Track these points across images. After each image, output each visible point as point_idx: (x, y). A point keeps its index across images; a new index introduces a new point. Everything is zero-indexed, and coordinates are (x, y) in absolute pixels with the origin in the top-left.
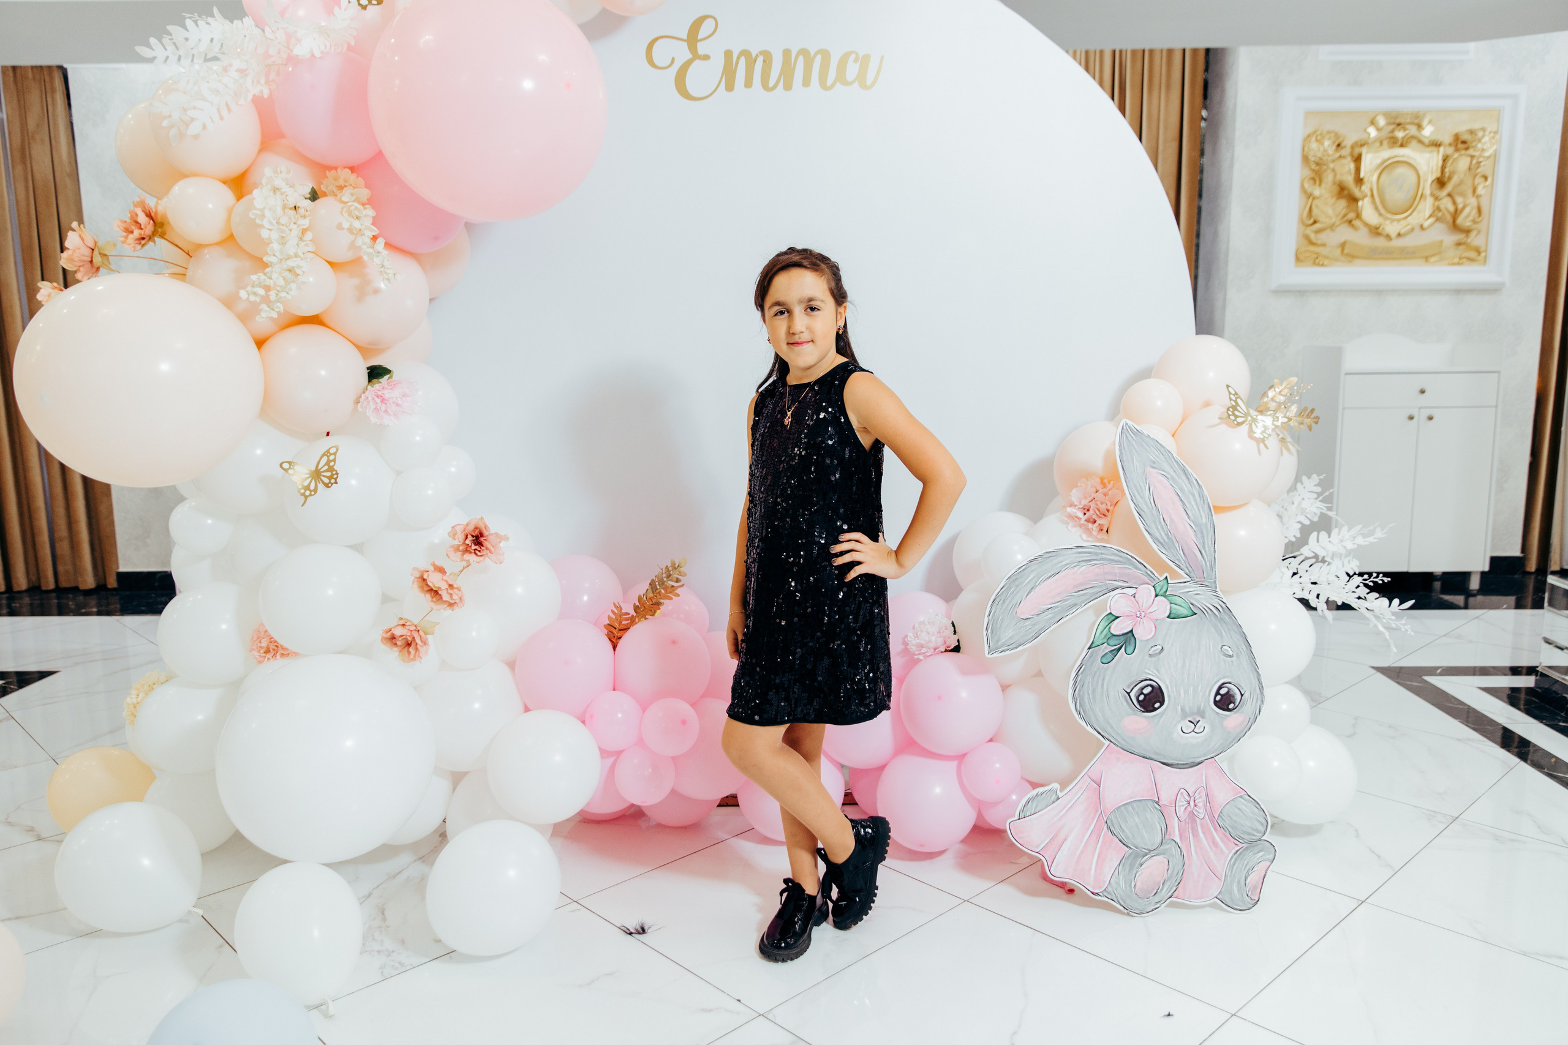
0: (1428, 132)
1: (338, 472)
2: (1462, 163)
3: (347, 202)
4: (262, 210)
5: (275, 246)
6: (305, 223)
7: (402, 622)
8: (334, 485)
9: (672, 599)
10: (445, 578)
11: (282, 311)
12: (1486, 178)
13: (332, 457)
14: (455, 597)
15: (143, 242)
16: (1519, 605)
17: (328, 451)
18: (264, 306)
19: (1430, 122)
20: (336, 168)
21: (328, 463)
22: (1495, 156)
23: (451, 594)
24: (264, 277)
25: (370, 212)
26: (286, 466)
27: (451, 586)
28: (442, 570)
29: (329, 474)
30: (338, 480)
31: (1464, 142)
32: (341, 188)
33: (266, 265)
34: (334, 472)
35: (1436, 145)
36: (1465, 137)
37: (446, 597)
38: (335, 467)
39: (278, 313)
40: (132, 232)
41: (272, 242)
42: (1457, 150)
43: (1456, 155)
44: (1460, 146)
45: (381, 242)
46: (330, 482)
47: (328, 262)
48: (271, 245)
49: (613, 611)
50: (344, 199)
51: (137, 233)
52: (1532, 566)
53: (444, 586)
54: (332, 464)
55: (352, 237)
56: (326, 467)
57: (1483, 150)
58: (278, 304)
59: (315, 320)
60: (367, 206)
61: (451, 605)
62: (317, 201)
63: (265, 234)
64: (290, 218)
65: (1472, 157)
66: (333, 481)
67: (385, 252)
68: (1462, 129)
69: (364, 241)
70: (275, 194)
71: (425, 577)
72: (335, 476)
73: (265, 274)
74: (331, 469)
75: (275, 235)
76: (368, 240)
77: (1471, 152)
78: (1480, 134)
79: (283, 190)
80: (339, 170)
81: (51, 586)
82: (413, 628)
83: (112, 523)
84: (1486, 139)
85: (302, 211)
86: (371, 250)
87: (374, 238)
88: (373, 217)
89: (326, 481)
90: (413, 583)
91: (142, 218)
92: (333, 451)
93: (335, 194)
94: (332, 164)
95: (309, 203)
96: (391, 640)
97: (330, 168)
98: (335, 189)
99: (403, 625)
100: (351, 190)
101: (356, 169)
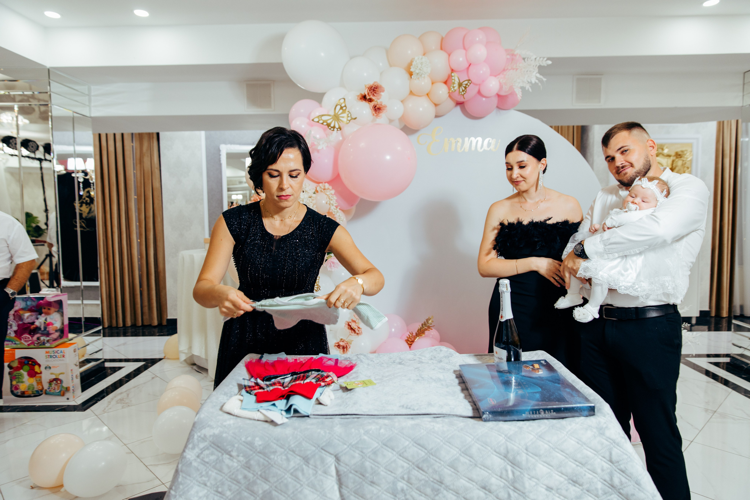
0: (666, 151)
2: (679, 163)
3: (328, 195)
4: (303, 199)
6: (314, 202)
7: (342, 340)
9: (429, 330)
10: (357, 325)
12: (688, 168)
13: (318, 281)
14: (360, 331)
16: (709, 330)
19: (667, 148)
20: (322, 183)
21: (316, 283)
22: (691, 161)
23: (358, 330)
25: (335, 198)
27: (358, 327)
28: (354, 321)
29: (317, 287)
30: (320, 289)
31: (680, 155)
32: (324, 189)
35: (669, 156)
36: (680, 153)
37: (357, 332)
38: (319, 284)
42: (677, 158)
43: (677, 160)
44: (679, 156)
45: (339, 207)
49: (409, 335)
50: (328, 193)
52: (713, 314)
53: (357, 328)
55: (329, 206)
57: (687, 158)
60: (334, 196)
61: (358, 334)
62: (316, 194)
64: (309, 200)
65: (683, 161)
66: (318, 289)
67: (340, 211)
68: (679, 150)
69: (333, 207)
71: (350, 324)
74: (317, 285)
76: (335, 208)
77: (682, 159)
78: (685, 152)
79: (308, 192)
80: (323, 183)
81: (140, 324)
82: (346, 343)
83: (166, 299)
84: (687, 154)
85: (313, 198)
86: (336, 211)
87: (336, 207)
88: (337, 200)
89: (316, 289)
90: (346, 326)
92: (318, 278)
93: (322, 192)
94: (321, 181)
95: (314, 195)
96: (339, 347)
97: (320, 183)
98: (322, 190)
99: (343, 341)
100: (328, 191)
101: (329, 183)
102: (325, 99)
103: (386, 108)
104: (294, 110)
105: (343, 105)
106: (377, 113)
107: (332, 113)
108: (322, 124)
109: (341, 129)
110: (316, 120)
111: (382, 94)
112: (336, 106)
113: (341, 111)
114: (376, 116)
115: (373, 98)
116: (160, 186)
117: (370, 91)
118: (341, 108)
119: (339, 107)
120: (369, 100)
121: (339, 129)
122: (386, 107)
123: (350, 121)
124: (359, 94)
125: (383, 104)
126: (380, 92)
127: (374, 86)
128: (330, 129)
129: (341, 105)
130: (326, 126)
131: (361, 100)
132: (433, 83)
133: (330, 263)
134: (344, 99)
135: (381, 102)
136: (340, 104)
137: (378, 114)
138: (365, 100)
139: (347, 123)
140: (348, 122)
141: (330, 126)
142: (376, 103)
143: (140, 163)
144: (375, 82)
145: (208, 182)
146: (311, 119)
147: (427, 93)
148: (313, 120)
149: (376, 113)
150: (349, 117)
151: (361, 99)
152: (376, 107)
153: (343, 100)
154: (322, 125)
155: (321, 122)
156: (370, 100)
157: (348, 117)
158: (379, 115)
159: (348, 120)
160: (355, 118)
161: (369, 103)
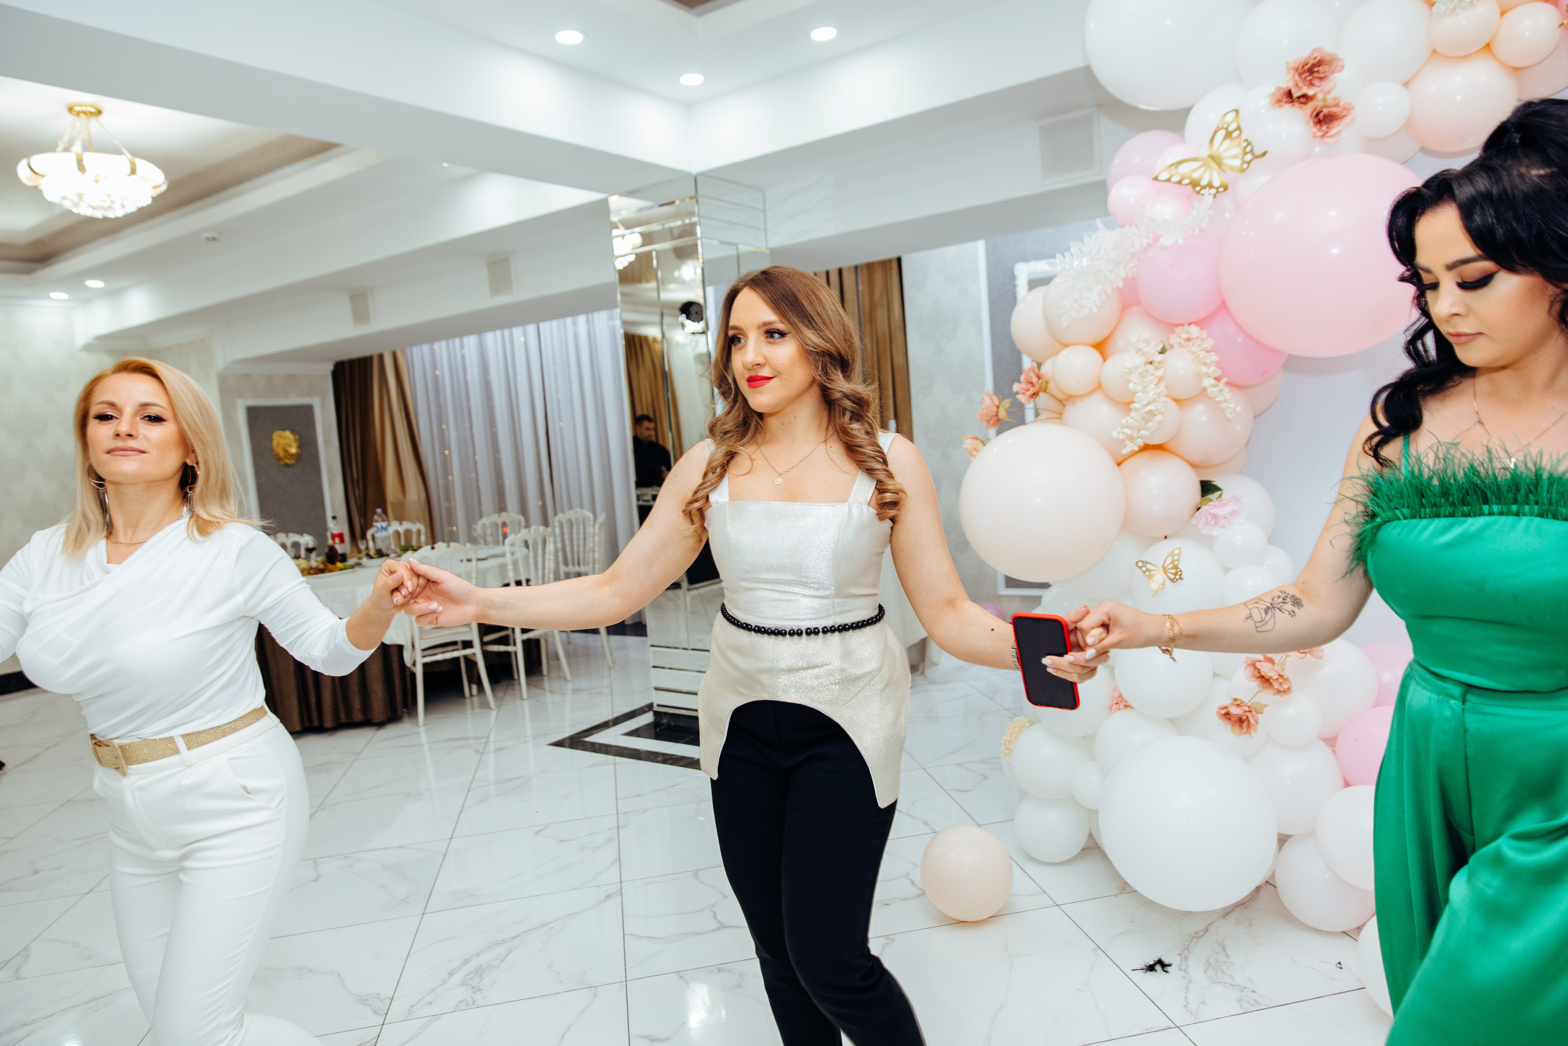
1: (1182, 570)
3: (1194, 353)
5: (1139, 395)
6: (1159, 373)
7: (1237, 702)
8: (1179, 581)
10: (1275, 668)
11: (1142, 444)
13: (1176, 558)
14: (1285, 686)
15: (1035, 396)
17: (1172, 552)
18: (1128, 442)
20: (1182, 325)
21: (1173, 562)
23: (1281, 683)
24: (1131, 421)
25: (1214, 358)
26: (1140, 564)
27: (1280, 675)
29: (1174, 571)
30: (1182, 577)
32: (1188, 340)
33: (1130, 410)
34: (1178, 570)
37: (1276, 685)
38: (1180, 566)
39: (1139, 446)
40: (1028, 390)
41: (1136, 393)
45: (1224, 380)
46: (1175, 578)
47: (1175, 400)
48: (1137, 395)
50: (1194, 349)
51: (1032, 390)
53: (1274, 675)
54: (1176, 563)
56: (1171, 566)
58: (1140, 440)
59: (1160, 448)
60: (1212, 353)
61: (1280, 692)
62: (1165, 354)
63: (1131, 386)
64: (1147, 370)
66: (1178, 577)
67: (1227, 390)
69: (1208, 382)
70: (1137, 353)
71: (1258, 665)
72: (1179, 573)
73: (1132, 418)
74: (1175, 567)
75: (1140, 388)
76: (1213, 382)
79: (1145, 350)
80: (1186, 326)
82: (1248, 709)
85: (1157, 365)
86: (1215, 389)
87: (1217, 379)
88: (1217, 362)
89: (1172, 577)
90: (1245, 669)
91: (1035, 379)
92: (1177, 552)
93: (1183, 346)
94: (1180, 322)
95: (1161, 357)
96: (1228, 716)
97: (1177, 325)
98: (1182, 342)
99: (1238, 705)
100: (1199, 342)
101: (1200, 323)
102: (1192, 121)
103: (1353, 111)
104: (1117, 161)
105: (1231, 128)
106: (1324, 128)
107: (1204, 153)
108: (1179, 182)
109: (1226, 188)
110: (1164, 176)
111: (1336, 75)
112: (1216, 132)
113: (1227, 142)
114: (1322, 136)
115: (1310, 92)
116: (905, 361)
117: (1300, 75)
118: (1228, 135)
119: (1222, 133)
120: (1302, 100)
121: (1221, 189)
122: (1353, 108)
123: (1249, 163)
124: (1272, 89)
125: (1342, 104)
126: (1333, 72)
127: (1311, 62)
128: (1198, 192)
129: (1227, 129)
130: (1190, 187)
131: (1278, 105)
132: (1503, 14)
133: (1206, 515)
134: (1237, 111)
135: (1335, 98)
136: (1225, 126)
137: (1327, 133)
138: (1290, 102)
139: (1243, 170)
140: (1245, 166)
141: (1199, 185)
142: (1321, 104)
143: (871, 322)
144: (1314, 50)
145: (994, 344)
146: (1155, 175)
147: (1485, 43)
148: (1156, 179)
149: (1319, 130)
150: (1248, 153)
151: (1279, 101)
152: (1321, 115)
153: (1233, 114)
154: (1178, 186)
155: (1176, 179)
156: (1305, 98)
157: (1245, 153)
158: (1329, 134)
159: (1244, 162)
160: (1265, 154)
161: (1301, 108)
